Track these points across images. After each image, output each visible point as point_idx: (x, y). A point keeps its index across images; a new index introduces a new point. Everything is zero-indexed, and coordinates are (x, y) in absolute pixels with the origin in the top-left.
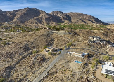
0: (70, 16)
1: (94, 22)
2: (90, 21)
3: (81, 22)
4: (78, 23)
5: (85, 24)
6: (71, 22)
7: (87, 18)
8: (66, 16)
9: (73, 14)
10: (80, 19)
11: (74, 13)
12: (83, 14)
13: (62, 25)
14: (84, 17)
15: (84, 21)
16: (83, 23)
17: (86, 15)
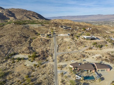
0: (13, 12)
1: (38, 18)
2: (35, 17)
3: (26, 18)
4: (24, 19)
5: (30, 20)
6: (16, 18)
7: (31, 15)
8: (8, 12)
9: (15, 10)
10: (25, 16)
11: (17, 9)
12: (26, 10)
13: (8, 21)
14: (28, 13)
15: (29, 17)
16: (28, 19)
17: (30, 11)
